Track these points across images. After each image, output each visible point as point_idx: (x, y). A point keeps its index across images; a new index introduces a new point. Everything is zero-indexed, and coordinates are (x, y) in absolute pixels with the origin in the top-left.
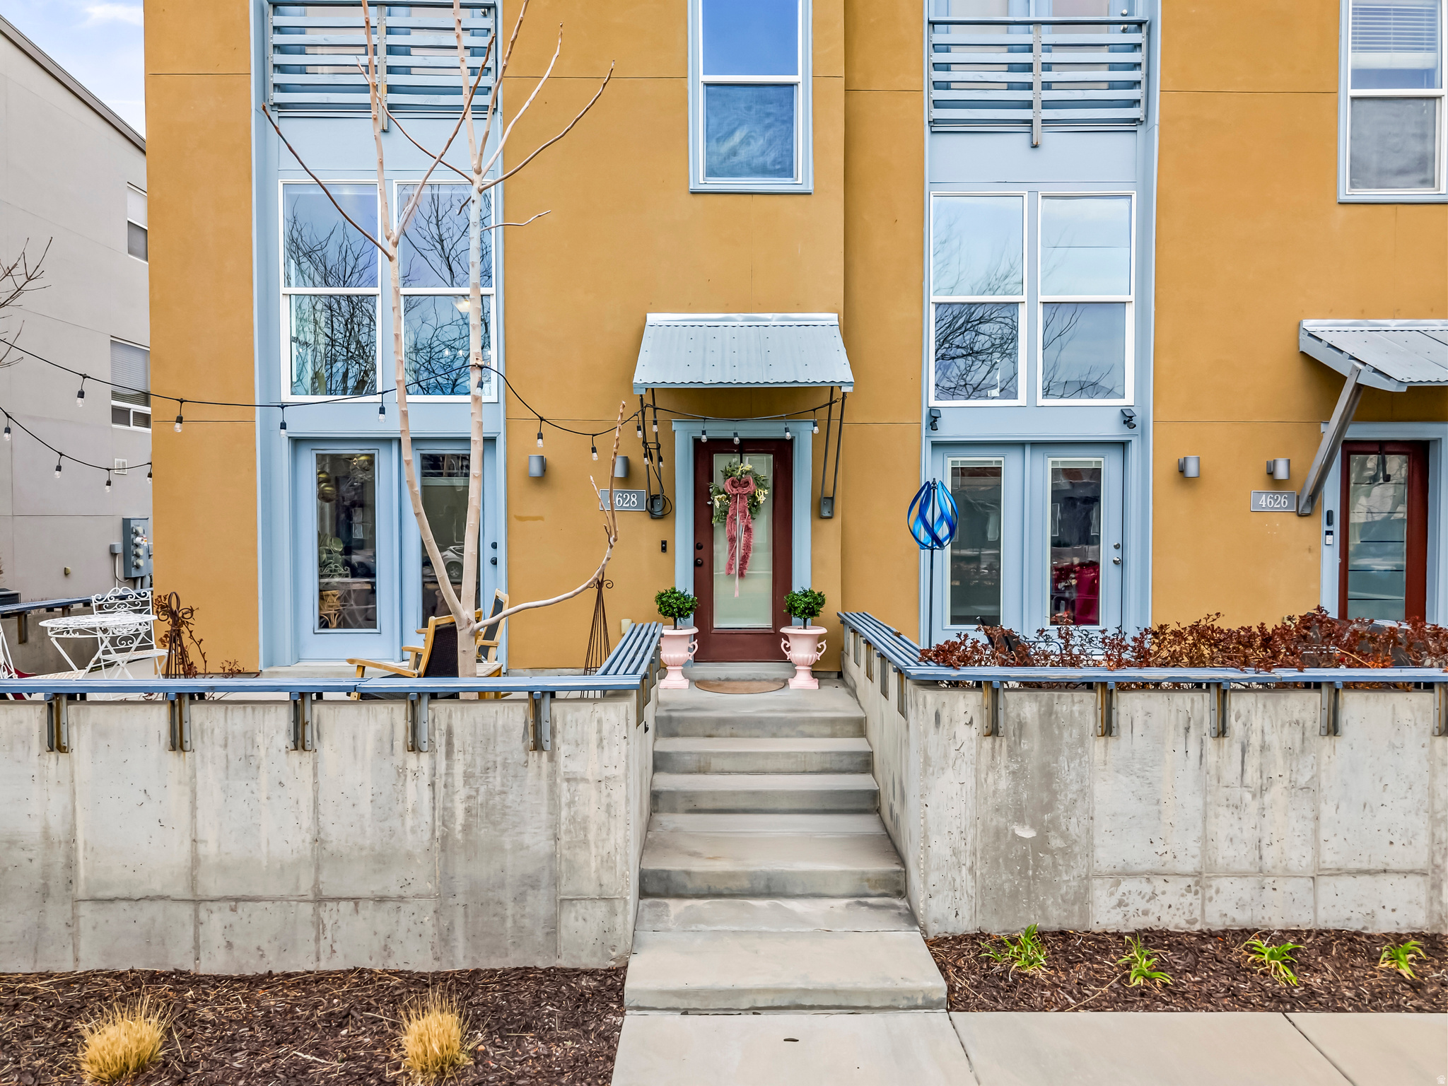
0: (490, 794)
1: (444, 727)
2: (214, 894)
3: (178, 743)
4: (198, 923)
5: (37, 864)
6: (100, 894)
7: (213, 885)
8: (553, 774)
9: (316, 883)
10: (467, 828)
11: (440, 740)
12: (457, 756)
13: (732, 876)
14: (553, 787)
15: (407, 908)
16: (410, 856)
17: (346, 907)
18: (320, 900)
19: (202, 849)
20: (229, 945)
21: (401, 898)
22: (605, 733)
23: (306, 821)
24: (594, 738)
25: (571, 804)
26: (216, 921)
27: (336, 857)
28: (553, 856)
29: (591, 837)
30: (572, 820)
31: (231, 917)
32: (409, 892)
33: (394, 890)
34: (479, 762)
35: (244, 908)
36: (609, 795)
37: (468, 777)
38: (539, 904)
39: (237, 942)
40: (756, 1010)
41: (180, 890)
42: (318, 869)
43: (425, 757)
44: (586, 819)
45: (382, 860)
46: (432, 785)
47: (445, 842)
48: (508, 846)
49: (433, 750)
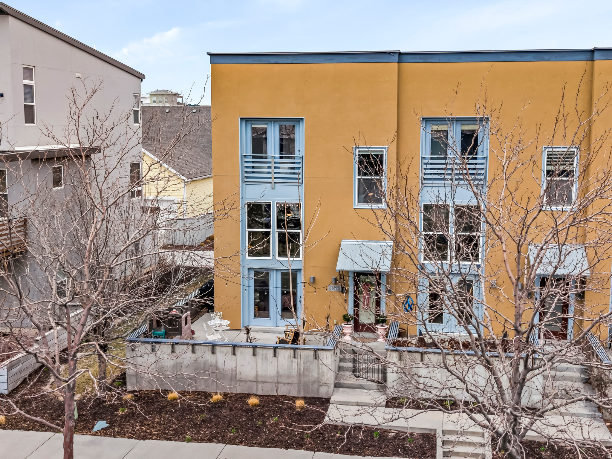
0: (307, 366)
1: (300, 354)
2: (260, 381)
3: (254, 355)
4: (257, 386)
5: (230, 374)
6: (241, 380)
7: (260, 379)
8: (318, 364)
9: (277, 380)
10: (303, 372)
11: (299, 357)
12: (302, 359)
13: (353, 384)
14: (318, 365)
15: (293, 385)
16: (293, 376)
17: (282, 384)
18: (278, 383)
19: (258, 373)
20: (262, 390)
21: (292, 384)
23: (276, 369)
24: (325, 357)
25: (321, 369)
26: (260, 386)
27: (281, 376)
28: (318, 378)
29: (325, 375)
30: (322, 372)
31: (263, 385)
32: (293, 382)
33: (291, 382)
34: (306, 361)
35: (265, 384)
36: (328, 367)
37: (304, 363)
38: (316, 386)
39: (264, 389)
40: (352, 405)
41: (254, 380)
42: (278, 378)
43: (296, 359)
44: (324, 372)
45: (289, 377)
46: (297, 364)
47: (299, 374)
48: (310, 375)
49: (297, 358)
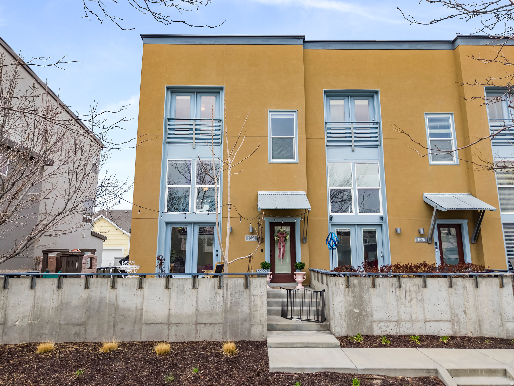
0: (236, 299)
1: (226, 283)
2: (173, 322)
3: (167, 287)
4: (169, 329)
5: (134, 315)
6: (148, 322)
7: (173, 320)
8: (250, 294)
9: (196, 320)
10: (230, 307)
11: (225, 286)
12: (229, 290)
14: (250, 297)
15: (217, 326)
16: (218, 314)
17: (203, 326)
18: (197, 324)
19: (171, 312)
20: (176, 335)
21: (215, 324)
22: (261, 285)
23: (195, 305)
24: (259, 286)
25: (254, 301)
26: (173, 329)
27: (201, 314)
28: (250, 314)
29: (258, 309)
30: (254, 305)
31: (176, 328)
32: (217, 322)
33: (214, 322)
34: (234, 291)
35: (180, 326)
36: (262, 299)
37: (231, 295)
38: (246, 325)
39: (178, 334)
40: (297, 347)
41: (165, 321)
42: (197, 317)
43: (222, 290)
44: (257, 305)
45: (211, 314)
46: (223, 297)
47: (225, 310)
48: (240, 311)
49: (223, 289)
